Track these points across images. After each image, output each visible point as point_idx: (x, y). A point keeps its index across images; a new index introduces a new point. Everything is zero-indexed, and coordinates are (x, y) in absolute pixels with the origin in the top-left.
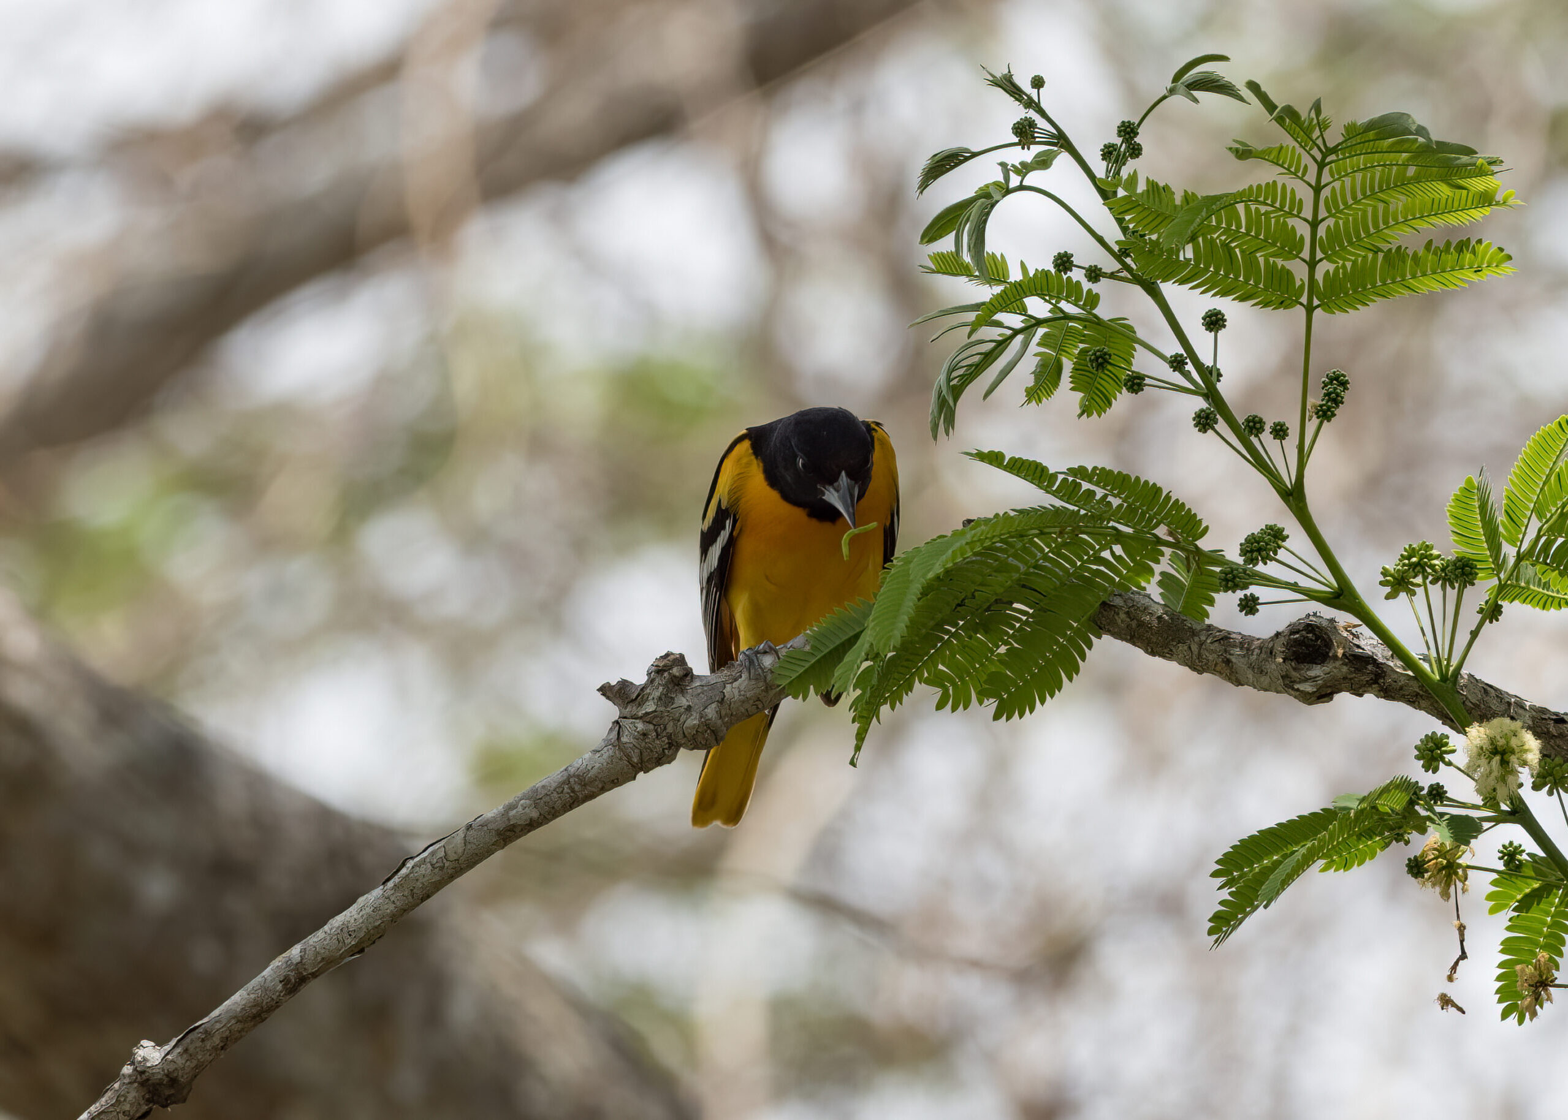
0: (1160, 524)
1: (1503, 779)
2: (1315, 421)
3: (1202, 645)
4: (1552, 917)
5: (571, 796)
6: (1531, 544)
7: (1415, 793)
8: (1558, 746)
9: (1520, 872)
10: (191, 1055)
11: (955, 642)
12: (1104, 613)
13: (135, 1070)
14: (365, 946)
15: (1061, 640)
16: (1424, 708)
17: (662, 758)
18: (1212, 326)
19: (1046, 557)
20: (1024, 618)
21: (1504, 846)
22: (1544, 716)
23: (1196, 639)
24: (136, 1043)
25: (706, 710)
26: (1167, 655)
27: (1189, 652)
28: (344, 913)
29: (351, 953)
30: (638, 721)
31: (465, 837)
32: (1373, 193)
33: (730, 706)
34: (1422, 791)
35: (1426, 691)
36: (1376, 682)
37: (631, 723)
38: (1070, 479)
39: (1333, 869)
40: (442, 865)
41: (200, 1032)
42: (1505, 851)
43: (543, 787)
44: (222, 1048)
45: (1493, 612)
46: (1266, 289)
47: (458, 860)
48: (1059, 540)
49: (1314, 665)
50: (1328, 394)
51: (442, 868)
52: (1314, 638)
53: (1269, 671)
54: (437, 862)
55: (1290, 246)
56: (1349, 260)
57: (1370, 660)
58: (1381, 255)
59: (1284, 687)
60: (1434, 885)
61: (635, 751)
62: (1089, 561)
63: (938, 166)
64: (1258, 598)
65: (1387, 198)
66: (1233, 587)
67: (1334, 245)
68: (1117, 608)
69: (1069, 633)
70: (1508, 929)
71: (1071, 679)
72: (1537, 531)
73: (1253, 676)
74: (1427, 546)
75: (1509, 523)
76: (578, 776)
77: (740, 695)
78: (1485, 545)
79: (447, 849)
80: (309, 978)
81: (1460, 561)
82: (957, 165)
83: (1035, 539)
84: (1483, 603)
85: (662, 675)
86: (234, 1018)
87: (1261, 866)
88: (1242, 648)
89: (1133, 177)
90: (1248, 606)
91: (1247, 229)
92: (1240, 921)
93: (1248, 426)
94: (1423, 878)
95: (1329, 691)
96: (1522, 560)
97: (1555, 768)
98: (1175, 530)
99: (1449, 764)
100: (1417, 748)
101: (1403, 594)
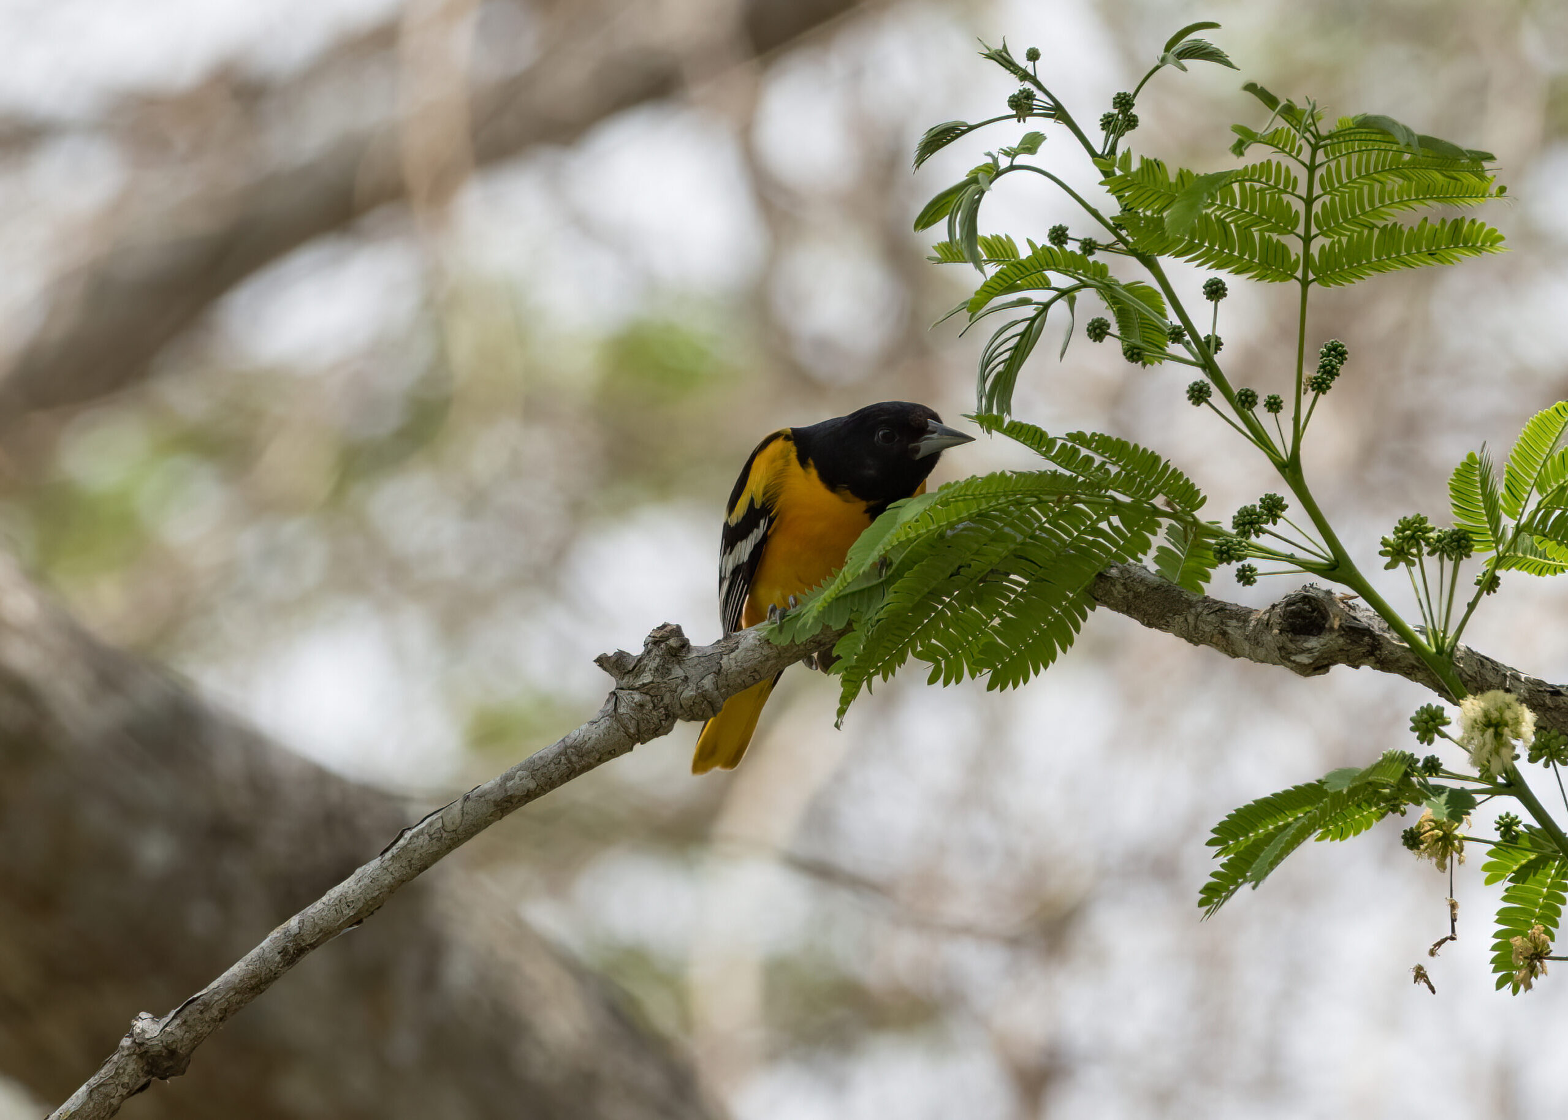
0: (1158, 494)
1: (1496, 751)
2: (1311, 394)
3: (1198, 616)
4: (1548, 888)
5: (568, 767)
6: (1530, 517)
7: (1410, 766)
8: (1554, 718)
9: (1516, 844)
10: (190, 1026)
11: (949, 614)
12: (1102, 584)
13: (134, 1042)
14: (362, 916)
15: (1057, 611)
16: (1421, 680)
17: (659, 730)
18: (1213, 295)
19: (1042, 528)
20: (1019, 589)
21: (1501, 818)
22: (1540, 689)
23: (1193, 611)
24: (135, 1016)
25: (703, 681)
26: (1164, 626)
27: (1186, 623)
28: (342, 884)
29: (349, 924)
30: (635, 692)
31: (463, 807)
32: (1368, 174)
33: (726, 676)
34: (1417, 764)
35: (1423, 664)
36: (1371, 653)
37: (628, 694)
38: (1069, 444)
39: (1329, 839)
40: (440, 836)
41: (199, 1004)
42: (1502, 822)
43: (541, 758)
44: (221, 1019)
45: (1491, 584)
46: (1261, 265)
47: (456, 831)
48: (1057, 509)
49: (1311, 637)
50: (1323, 366)
51: (439, 839)
52: (1310, 610)
53: (1265, 642)
54: (435, 833)
55: (1285, 221)
56: (1345, 235)
57: (1367, 632)
58: (1376, 232)
59: (1280, 659)
60: (1429, 856)
61: (632, 722)
62: (1085, 532)
63: (933, 140)
64: (1256, 569)
65: (1381, 178)
66: (1227, 559)
67: (1329, 222)
68: (1113, 579)
69: (1064, 603)
70: (1505, 899)
71: (1064, 651)
72: (1536, 504)
73: (1249, 648)
74: (1422, 519)
75: (1509, 497)
76: (575, 747)
77: (737, 666)
78: (1485, 518)
79: (444, 820)
80: (308, 950)
81: (1456, 534)
82: (953, 139)
83: (1033, 508)
84: (1481, 575)
85: (659, 645)
86: (232, 989)
87: (1256, 835)
88: (1238, 620)
89: (1127, 156)
90: (1246, 577)
91: (1241, 206)
92: (1233, 892)
93: (1243, 398)
94: (1418, 849)
95: (1326, 662)
96: (1520, 532)
97: (1550, 740)
98: (1173, 500)
99: (1444, 736)
100: (1412, 719)
101: (1402, 565)
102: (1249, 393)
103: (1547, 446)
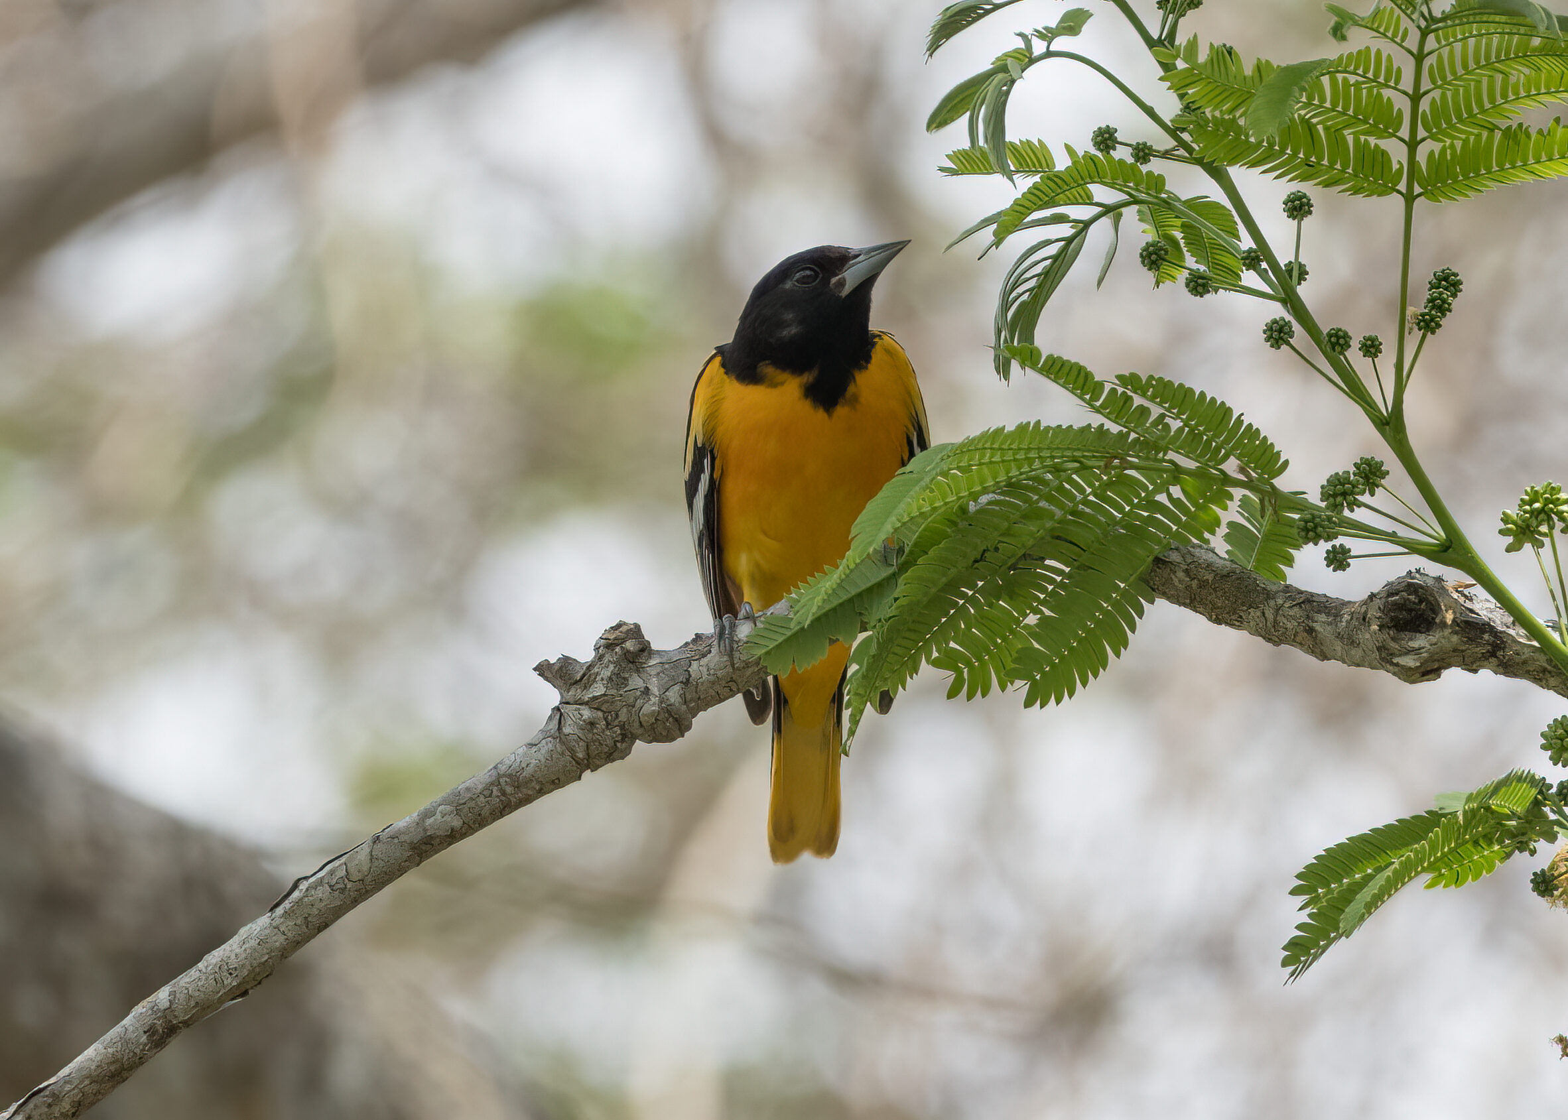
0: (1229, 457)
2: (1417, 334)
3: (1279, 609)
5: (501, 800)
7: (1541, 792)
11: (972, 611)
12: (1158, 570)
14: (248, 987)
15: (1105, 605)
16: (1553, 687)
17: (614, 753)
18: (1295, 213)
19: (1086, 502)
20: (1059, 579)
23: (1272, 603)
25: (667, 693)
26: (1236, 622)
27: (1263, 619)
28: (222, 947)
29: (231, 997)
30: (583, 707)
31: (371, 851)
32: (1488, 64)
33: (696, 687)
34: (1549, 789)
35: (1555, 666)
36: (1493, 654)
37: (575, 710)
38: (1120, 390)
39: (1442, 885)
40: (343, 886)
41: (47, 1096)
43: (468, 789)
44: (74, 1114)
46: (1355, 173)
47: (362, 880)
48: (1105, 478)
49: (1418, 634)
50: (1432, 300)
51: (342, 891)
52: (1417, 601)
53: (1361, 641)
54: (337, 883)
55: (1386, 123)
56: (1459, 139)
57: (1486, 627)
58: (1498, 134)
59: (1380, 662)
61: (581, 744)
62: (1138, 506)
63: (952, 21)
64: (1349, 550)
65: (1504, 68)
66: (1315, 538)
67: (1440, 122)
68: (1173, 564)
69: (1114, 596)
71: (1118, 655)
73: (1342, 648)
74: (1553, 488)
76: (510, 776)
77: (709, 674)
79: (349, 867)
80: (180, 1028)
82: (975, 20)
83: (1074, 476)
85: (613, 650)
86: (87, 1077)
88: (1328, 614)
89: (1191, 44)
90: (1337, 560)
91: (1331, 103)
92: (1324, 950)
93: (1334, 339)
94: (1552, 896)
95: (1436, 666)
98: (1247, 465)
100: (1543, 735)
101: (1528, 546)
102: (1341, 333)
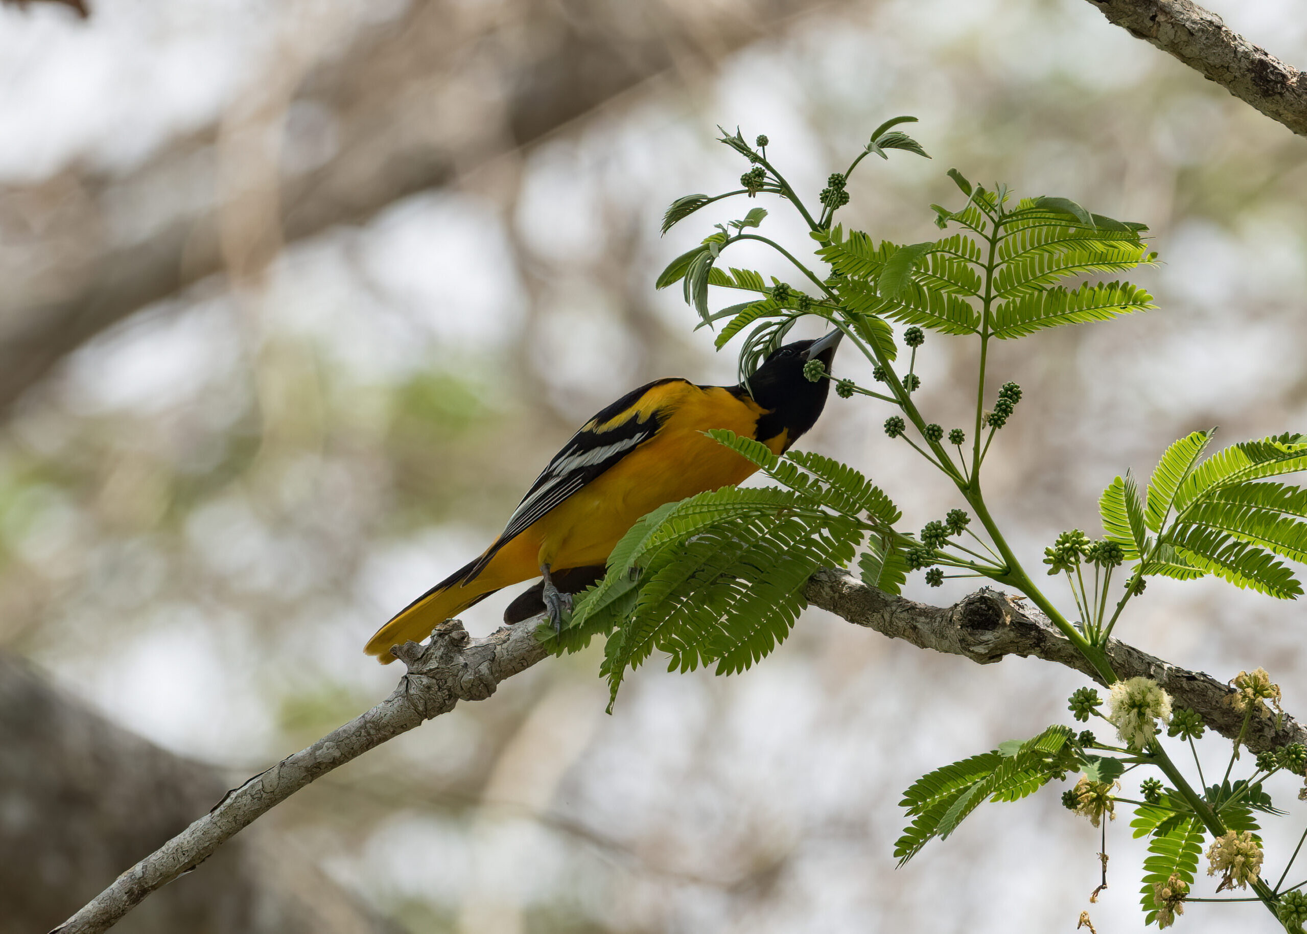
0: (861, 509)
1: (1140, 728)
2: (989, 429)
3: (893, 614)
4: (1186, 840)
5: (367, 739)
6: (1170, 530)
7: (1069, 738)
8: (1190, 699)
9: (1159, 804)
11: (686, 612)
12: (812, 587)
14: (195, 863)
15: (775, 608)
16: (1078, 667)
17: (444, 707)
18: (912, 342)
19: (764, 539)
20: (744, 591)
21: (1145, 782)
22: (1180, 676)
23: (888, 609)
25: (480, 667)
26: (864, 622)
27: (882, 620)
28: (179, 836)
29: (184, 870)
30: (423, 676)
31: (279, 773)
32: (1040, 245)
33: (499, 663)
34: (1075, 737)
35: (1080, 653)
36: (1038, 645)
37: (418, 678)
38: (788, 463)
39: (1002, 800)
40: (260, 796)
42: (1146, 786)
43: (344, 731)
45: (1138, 586)
46: (948, 320)
47: (273, 792)
48: (777, 522)
49: (987, 631)
50: (999, 406)
51: (260, 799)
52: (986, 609)
53: (949, 636)
54: (256, 794)
55: (971, 286)
56: (1019, 296)
57: (1033, 627)
58: (1045, 293)
59: (961, 649)
60: (1086, 814)
61: (421, 701)
62: (800, 542)
63: (680, 210)
64: (942, 573)
65: (1050, 249)
66: (918, 565)
67: (1006, 285)
68: (822, 582)
69: (787, 595)
70: (1151, 850)
71: (781, 642)
72: (1175, 520)
73: (935, 640)
74: (1079, 533)
75: (1152, 514)
76: (373, 722)
77: (508, 655)
78: (1131, 532)
79: (264, 783)
80: (150, 890)
81: (1109, 545)
82: (695, 209)
83: (757, 521)
84: (1130, 579)
85: (443, 638)
86: (87, 923)
87: (940, 797)
88: (926, 617)
89: (839, 230)
90: (935, 579)
91: (933, 272)
92: (922, 845)
93: (931, 432)
94: (1076, 808)
95: (999, 652)
96: (1163, 542)
97: (1186, 718)
98: (873, 514)
99: (1097, 714)
100: (1070, 700)
101: (1063, 571)
102: (935, 428)
103: (1182, 469)
